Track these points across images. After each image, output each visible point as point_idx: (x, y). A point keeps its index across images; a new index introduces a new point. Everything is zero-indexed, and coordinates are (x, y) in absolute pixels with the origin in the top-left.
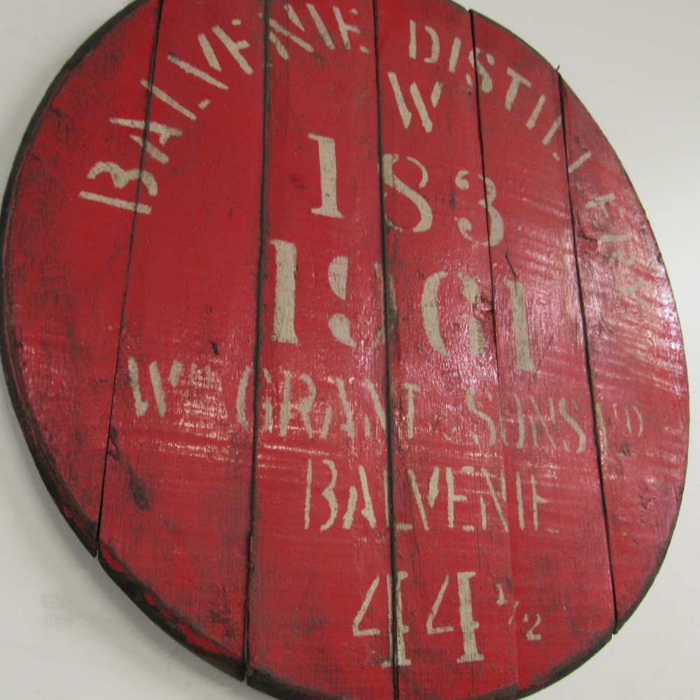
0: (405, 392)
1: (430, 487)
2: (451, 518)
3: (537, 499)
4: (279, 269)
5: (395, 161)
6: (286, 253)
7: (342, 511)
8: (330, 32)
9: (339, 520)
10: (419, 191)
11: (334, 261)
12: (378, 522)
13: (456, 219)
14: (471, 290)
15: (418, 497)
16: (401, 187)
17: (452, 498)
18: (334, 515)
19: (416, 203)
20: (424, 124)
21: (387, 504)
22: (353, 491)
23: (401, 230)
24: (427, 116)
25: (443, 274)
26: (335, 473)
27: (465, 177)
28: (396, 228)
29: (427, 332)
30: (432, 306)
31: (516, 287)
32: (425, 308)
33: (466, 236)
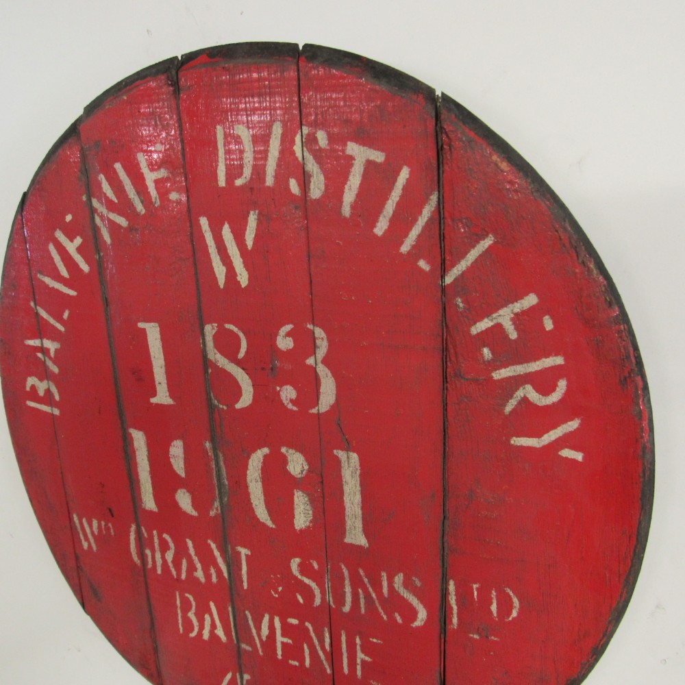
0: (239, 553)
1: (262, 627)
2: (279, 652)
3: (360, 656)
4: (137, 453)
5: (214, 332)
6: (139, 439)
7: (202, 627)
8: (138, 193)
9: (200, 634)
10: (238, 363)
11: (172, 444)
12: (227, 639)
13: (278, 388)
14: (297, 464)
15: (254, 631)
16: (223, 362)
17: (280, 639)
18: (196, 629)
19: (236, 377)
20: (239, 278)
21: (233, 629)
22: (207, 617)
23: (225, 408)
24: (242, 266)
25: (266, 450)
26: (194, 603)
27: (288, 334)
28: (221, 406)
29: (254, 506)
30: (257, 481)
31: (348, 458)
32: (251, 484)
33: (290, 406)
